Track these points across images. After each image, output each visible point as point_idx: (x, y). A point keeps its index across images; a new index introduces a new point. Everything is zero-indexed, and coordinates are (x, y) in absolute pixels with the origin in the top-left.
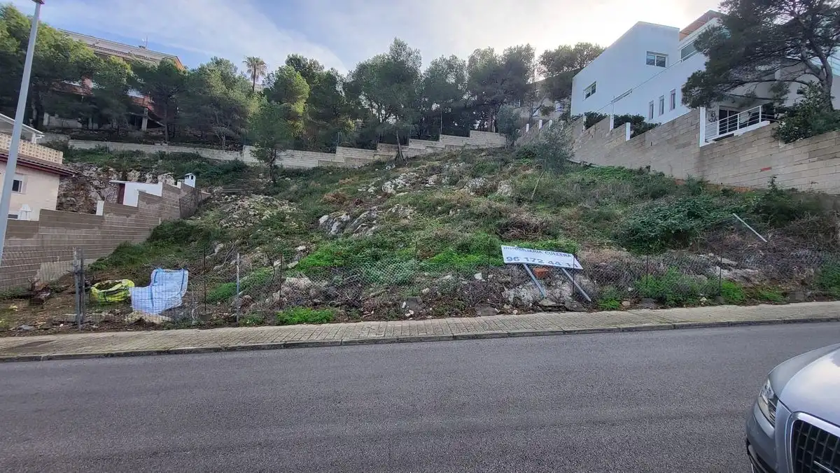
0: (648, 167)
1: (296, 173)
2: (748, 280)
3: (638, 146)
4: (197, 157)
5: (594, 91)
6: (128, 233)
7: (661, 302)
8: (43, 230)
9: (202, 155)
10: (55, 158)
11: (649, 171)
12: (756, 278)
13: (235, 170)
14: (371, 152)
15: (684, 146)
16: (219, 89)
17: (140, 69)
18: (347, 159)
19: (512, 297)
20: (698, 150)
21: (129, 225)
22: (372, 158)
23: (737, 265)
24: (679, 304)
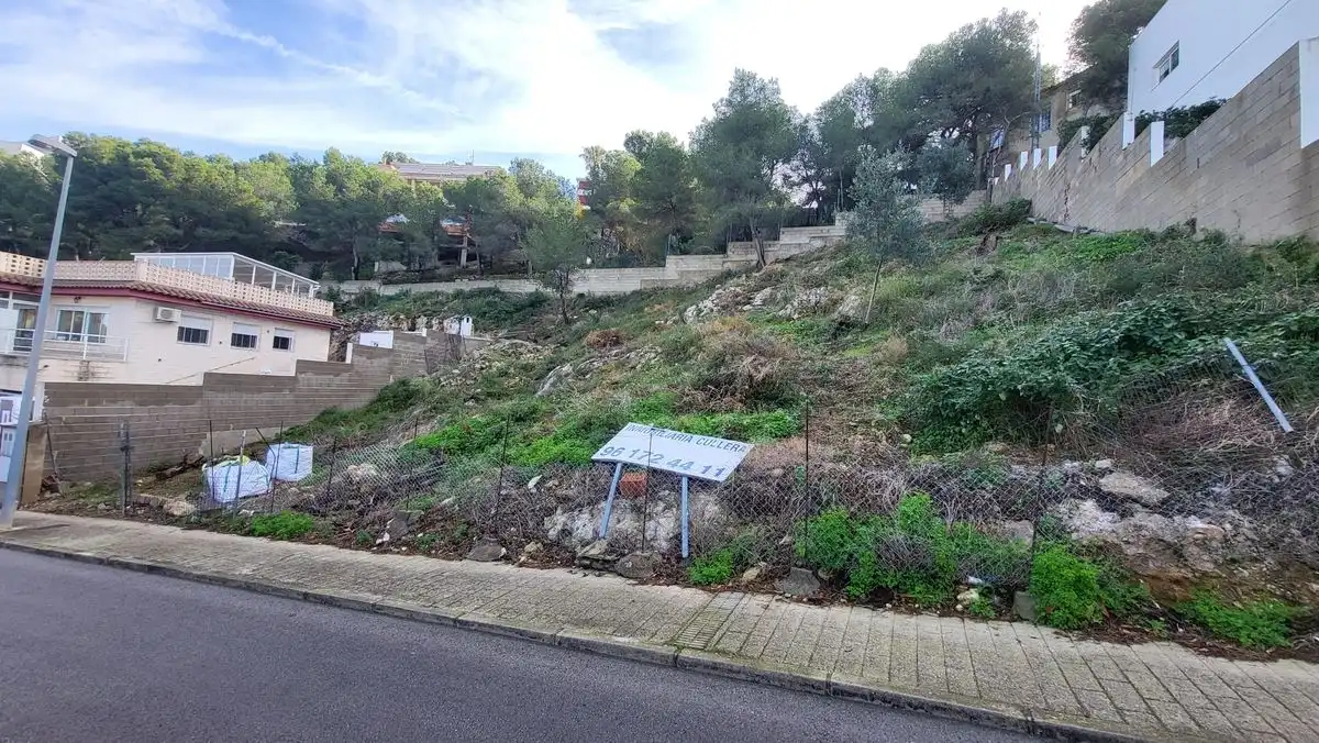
0: (1192, 223)
1: (604, 303)
2: (1177, 552)
3: (1172, 174)
4: (495, 292)
5: (1175, 65)
6: (338, 396)
7: (835, 585)
8: (209, 395)
9: (502, 289)
10: (325, 309)
11: (1194, 231)
12: (1208, 550)
13: (532, 305)
14: (718, 258)
15: (1268, 152)
16: (514, 199)
17: (449, 192)
18: (682, 274)
19: (559, 527)
20: (1296, 159)
21: (338, 385)
22: (720, 268)
23: (1164, 502)
24: (878, 597)
